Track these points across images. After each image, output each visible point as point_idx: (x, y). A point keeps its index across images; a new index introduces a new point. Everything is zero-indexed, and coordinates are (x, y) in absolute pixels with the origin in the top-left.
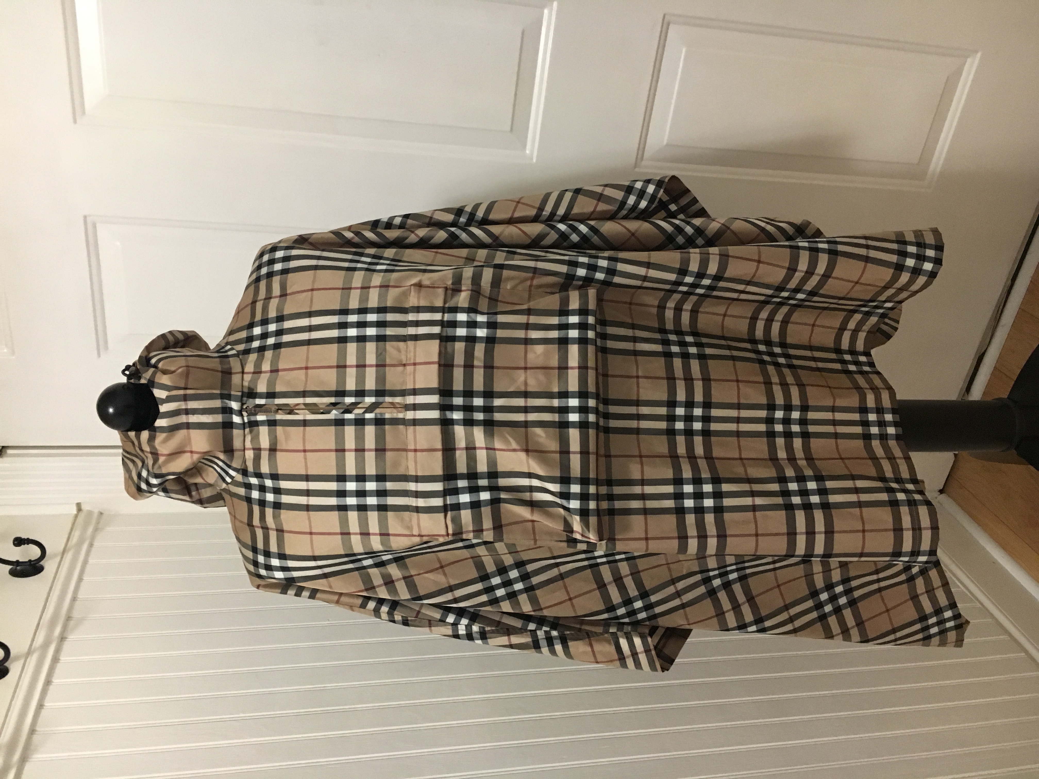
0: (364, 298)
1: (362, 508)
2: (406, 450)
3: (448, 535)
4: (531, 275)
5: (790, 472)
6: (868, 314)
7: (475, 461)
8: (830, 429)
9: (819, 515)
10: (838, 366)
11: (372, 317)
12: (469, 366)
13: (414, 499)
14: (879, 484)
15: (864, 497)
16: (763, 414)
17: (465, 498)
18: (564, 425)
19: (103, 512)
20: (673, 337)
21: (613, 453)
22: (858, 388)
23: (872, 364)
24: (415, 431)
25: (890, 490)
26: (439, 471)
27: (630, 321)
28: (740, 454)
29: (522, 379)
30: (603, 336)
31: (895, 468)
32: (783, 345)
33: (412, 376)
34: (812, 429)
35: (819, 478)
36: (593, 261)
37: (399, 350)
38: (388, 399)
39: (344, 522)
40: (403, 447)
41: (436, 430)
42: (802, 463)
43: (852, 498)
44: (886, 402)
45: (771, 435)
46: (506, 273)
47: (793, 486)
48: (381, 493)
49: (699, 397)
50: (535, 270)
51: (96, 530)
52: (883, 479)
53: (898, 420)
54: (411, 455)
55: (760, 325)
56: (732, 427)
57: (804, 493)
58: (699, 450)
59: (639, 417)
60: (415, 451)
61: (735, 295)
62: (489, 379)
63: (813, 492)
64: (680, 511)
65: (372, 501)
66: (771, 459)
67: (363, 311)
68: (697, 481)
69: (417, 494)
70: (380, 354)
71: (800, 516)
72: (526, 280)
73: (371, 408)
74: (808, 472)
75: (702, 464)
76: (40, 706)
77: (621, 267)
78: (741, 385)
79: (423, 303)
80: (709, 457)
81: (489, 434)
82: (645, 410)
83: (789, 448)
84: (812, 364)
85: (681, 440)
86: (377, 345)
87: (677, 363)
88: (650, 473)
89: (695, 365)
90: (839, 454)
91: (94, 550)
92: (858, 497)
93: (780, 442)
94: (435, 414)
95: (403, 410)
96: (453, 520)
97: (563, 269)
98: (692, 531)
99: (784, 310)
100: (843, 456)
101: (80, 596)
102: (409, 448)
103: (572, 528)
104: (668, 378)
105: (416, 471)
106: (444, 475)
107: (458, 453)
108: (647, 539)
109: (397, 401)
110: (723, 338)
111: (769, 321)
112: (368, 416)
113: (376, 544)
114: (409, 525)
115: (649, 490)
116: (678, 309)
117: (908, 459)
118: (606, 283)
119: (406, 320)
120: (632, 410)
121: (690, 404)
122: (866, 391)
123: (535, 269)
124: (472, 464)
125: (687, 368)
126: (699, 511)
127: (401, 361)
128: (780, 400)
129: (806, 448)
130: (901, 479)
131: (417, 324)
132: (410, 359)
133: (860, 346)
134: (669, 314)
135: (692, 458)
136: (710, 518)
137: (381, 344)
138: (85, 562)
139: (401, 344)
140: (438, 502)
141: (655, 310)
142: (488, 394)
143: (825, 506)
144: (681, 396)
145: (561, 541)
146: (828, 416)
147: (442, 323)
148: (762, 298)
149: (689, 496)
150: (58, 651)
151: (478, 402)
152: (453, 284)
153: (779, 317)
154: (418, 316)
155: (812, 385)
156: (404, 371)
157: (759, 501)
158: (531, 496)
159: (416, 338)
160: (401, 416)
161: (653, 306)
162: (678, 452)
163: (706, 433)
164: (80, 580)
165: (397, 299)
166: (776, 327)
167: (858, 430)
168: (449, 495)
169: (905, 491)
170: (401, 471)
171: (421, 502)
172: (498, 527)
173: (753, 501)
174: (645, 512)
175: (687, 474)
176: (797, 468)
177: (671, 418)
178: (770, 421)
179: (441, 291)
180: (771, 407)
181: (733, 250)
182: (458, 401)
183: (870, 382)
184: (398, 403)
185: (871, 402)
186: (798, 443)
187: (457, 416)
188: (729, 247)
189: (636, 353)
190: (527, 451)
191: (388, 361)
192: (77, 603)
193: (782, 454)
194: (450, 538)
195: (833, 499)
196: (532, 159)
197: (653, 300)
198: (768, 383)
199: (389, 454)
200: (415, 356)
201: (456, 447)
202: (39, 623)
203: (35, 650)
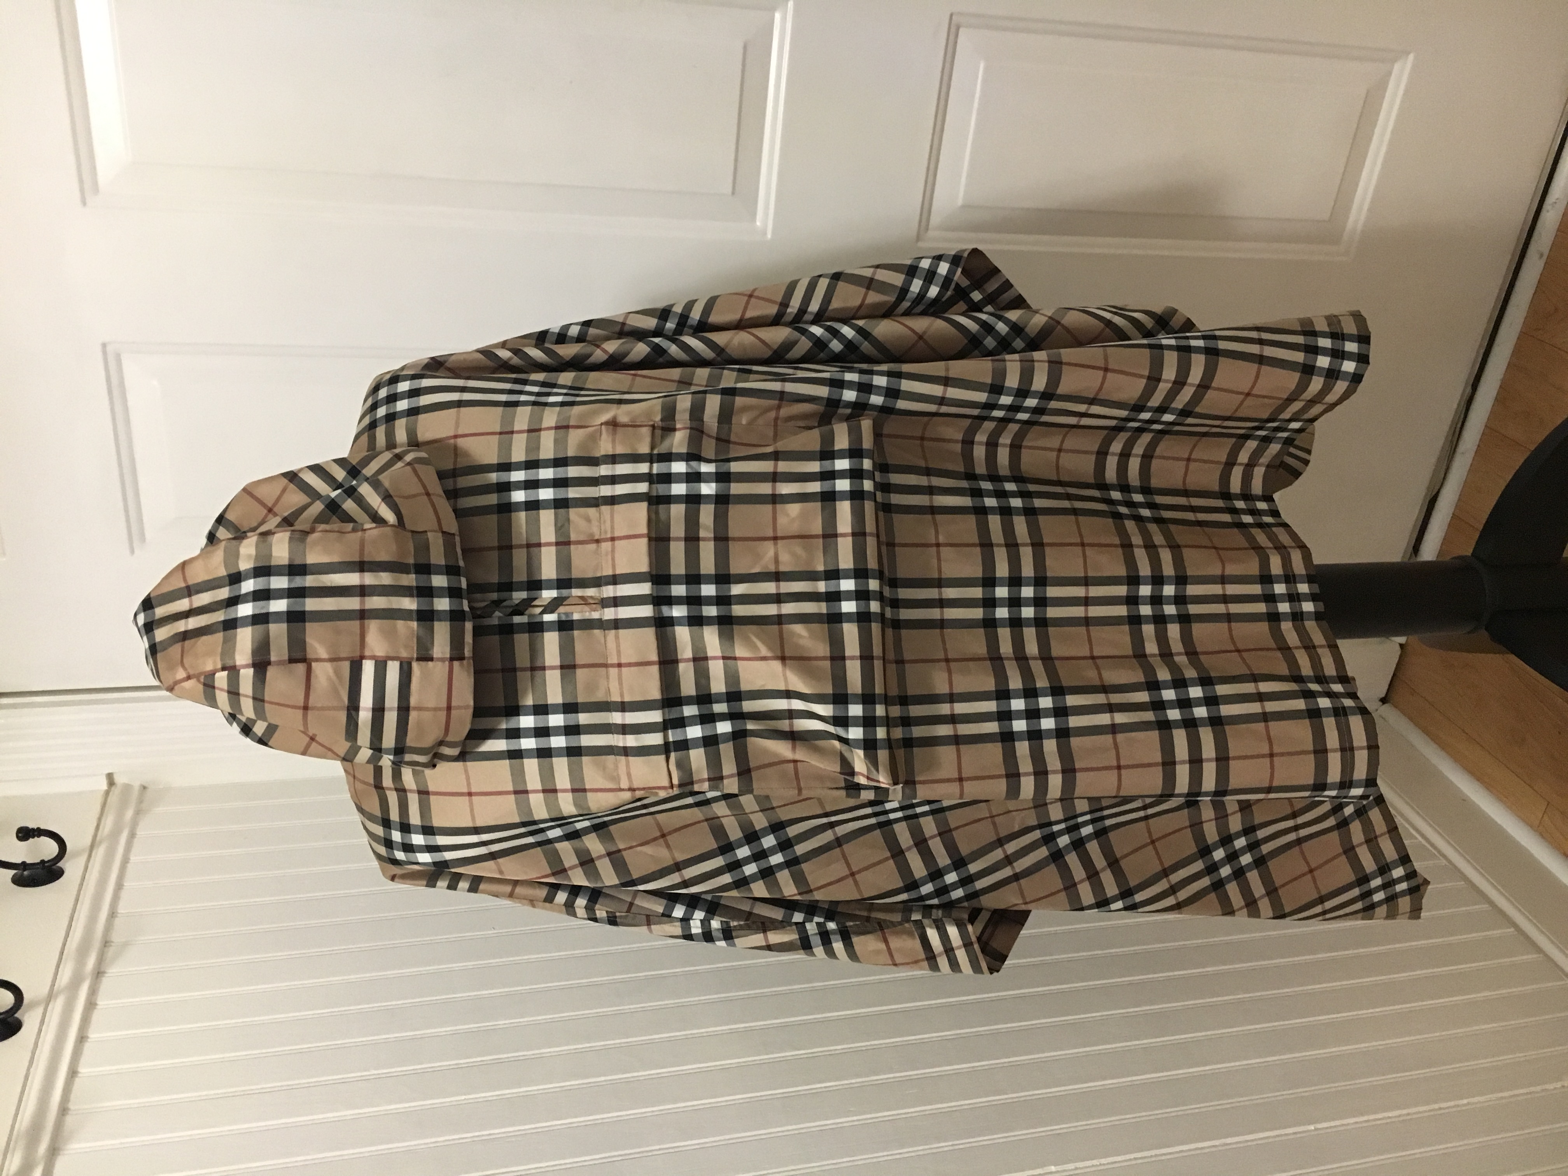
0: (533, 446)
1: (544, 753)
2: (606, 666)
3: (672, 786)
4: (776, 402)
5: (1163, 675)
6: (1266, 440)
7: (708, 678)
8: (1219, 608)
9: (1206, 735)
10: (1226, 518)
11: (546, 474)
12: (692, 539)
13: (621, 736)
14: (1292, 686)
15: (1272, 706)
16: (1121, 590)
17: (694, 732)
18: (835, 619)
19: (146, 785)
20: (986, 485)
21: (907, 656)
22: (1258, 549)
23: (1275, 513)
24: (617, 637)
25: (1309, 695)
26: (655, 693)
27: (922, 463)
28: (1091, 649)
29: (771, 553)
30: (885, 488)
31: (1316, 662)
32: (1146, 490)
33: (610, 557)
34: (1194, 609)
35: (1206, 681)
36: (865, 378)
37: (588, 520)
38: (576, 592)
39: (518, 775)
40: (601, 661)
41: (649, 634)
42: (1181, 660)
43: (1254, 708)
44: (1298, 566)
45: (1135, 620)
46: (739, 401)
47: (1169, 695)
48: (571, 730)
49: (1028, 570)
50: (782, 396)
51: (138, 813)
52: (1298, 678)
53: (1318, 591)
54: (613, 671)
55: (1112, 463)
56: (1078, 612)
57: (1185, 703)
58: (1032, 648)
59: (942, 603)
60: (620, 665)
61: (1072, 420)
62: (722, 556)
63: (1198, 702)
64: (1008, 738)
65: (558, 742)
66: (1135, 656)
67: (532, 464)
68: (1030, 693)
69: (625, 729)
70: (561, 527)
71: (1180, 737)
72: (768, 410)
73: (552, 606)
74: (1190, 673)
75: (1037, 667)
76: (73, 1073)
77: (906, 385)
78: (1089, 551)
79: (620, 450)
80: (1046, 658)
81: (727, 637)
82: (950, 593)
83: (1162, 639)
84: (1190, 516)
85: (1004, 634)
86: (556, 515)
87: (995, 522)
88: (962, 685)
89: (1020, 524)
90: (1234, 643)
91: (136, 842)
92: (1263, 707)
93: (1148, 630)
94: (646, 611)
95: (599, 606)
96: (679, 765)
97: (823, 391)
98: (1026, 765)
99: (1146, 438)
100: (1241, 646)
101: (122, 909)
102: (609, 662)
103: (853, 769)
104: (982, 545)
105: (622, 695)
106: (663, 699)
107: (682, 666)
108: (961, 780)
109: (589, 594)
110: (1060, 483)
111: (1125, 455)
112: (548, 618)
113: (567, 805)
114: (615, 774)
115: (961, 708)
116: (992, 445)
117: (1334, 648)
118: (885, 410)
119: (597, 476)
120: (931, 593)
121: (1015, 581)
122: (1267, 551)
123: (782, 393)
124: (703, 681)
125: (1008, 530)
126: (1035, 736)
127: (592, 535)
128: (1145, 570)
129: (1186, 637)
130: (1324, 677)
131: (613, 480)
132: (606, 532)
133: (1257, 487)
134: (979, 452)
135: (1021, 658)
136: (1050, 746)
137: (562, 511)
138: (125, 861)
139: (592, 511)
140: (655, 739)
141: (958, 447)
142: (723, 578)
143: (1216, 722)
144: (1002, 570)
145: (837, 788)
146: (1216, 589)
147: (649, 478)
148: (1113, 423)
149: (1019, 715)
150: (93, 992)
151: (708, 590)
152: (662, 420)
153: (1139, 449)
154: (614, 469)
155: (1189, 546)
156: (597, 550)
157: (1120, 718)
158: (791, 725)
159: (612, 500)
160: (596, 615)
161: (957, 441)
162: (1001, 651)
163: (1041, 623)
164: (119, 886)
165: (582, 445)
166: (1134, 464)
167: (1261, 608)
168: (672, 728)
169: (1330, 695)
170: (599, 696)
171: (631, 741)
172: (744, 772)
173: (1112, 718)
174: (957, 740)
175: (1015, 683)
176: (1174, 668)
177: (990, 603)
178: (1132, 600)
179: (646, 432)
180: (1133, 580)
181: (1067, 354)
182: (679, 590)
183: (1272, 538)
184: (591, 597)
185: (1276, 566)
186: (1174, 630)
187: (678, 611)
188: (1062, 351)
189: (933, 510)
190: (783, 659)
191: (573, 537)
192: (117, 921)
193: (1152, 648)
194: (676, 791)
195: (1226, 710)
196: (765, 234)
197: (954, 432)
198: (1127, 546)
199: (579, 672)
200: (612, 528)
201: (679, 657)
202: (62, 953)
203: (59, 993)
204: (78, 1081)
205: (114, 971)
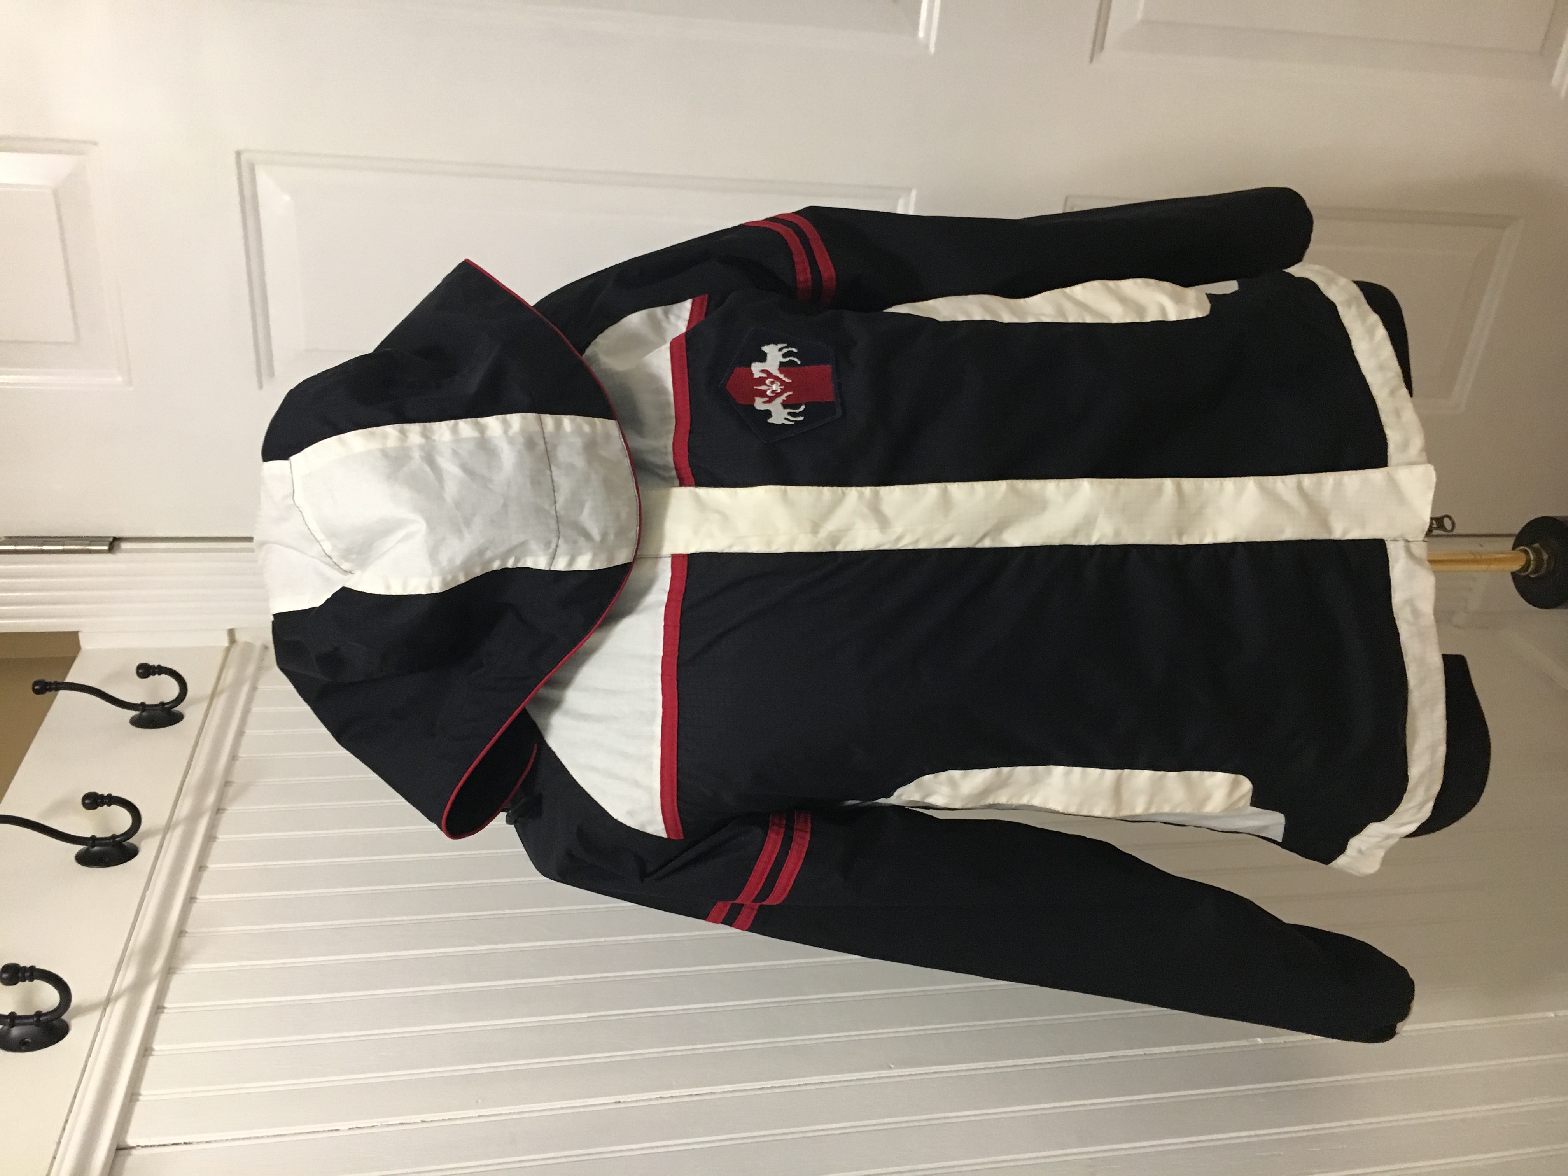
76: (191, 899)
91: (258, 694)
101: (242, 754)
138: (246, 712)
150: (213, 826)
164: (240, 733)
192: (238, 764)
196: (929, 46)
202: (181, 789)
203: (177, 824)
204: (195, 907)
205: (235, 808)
